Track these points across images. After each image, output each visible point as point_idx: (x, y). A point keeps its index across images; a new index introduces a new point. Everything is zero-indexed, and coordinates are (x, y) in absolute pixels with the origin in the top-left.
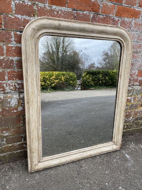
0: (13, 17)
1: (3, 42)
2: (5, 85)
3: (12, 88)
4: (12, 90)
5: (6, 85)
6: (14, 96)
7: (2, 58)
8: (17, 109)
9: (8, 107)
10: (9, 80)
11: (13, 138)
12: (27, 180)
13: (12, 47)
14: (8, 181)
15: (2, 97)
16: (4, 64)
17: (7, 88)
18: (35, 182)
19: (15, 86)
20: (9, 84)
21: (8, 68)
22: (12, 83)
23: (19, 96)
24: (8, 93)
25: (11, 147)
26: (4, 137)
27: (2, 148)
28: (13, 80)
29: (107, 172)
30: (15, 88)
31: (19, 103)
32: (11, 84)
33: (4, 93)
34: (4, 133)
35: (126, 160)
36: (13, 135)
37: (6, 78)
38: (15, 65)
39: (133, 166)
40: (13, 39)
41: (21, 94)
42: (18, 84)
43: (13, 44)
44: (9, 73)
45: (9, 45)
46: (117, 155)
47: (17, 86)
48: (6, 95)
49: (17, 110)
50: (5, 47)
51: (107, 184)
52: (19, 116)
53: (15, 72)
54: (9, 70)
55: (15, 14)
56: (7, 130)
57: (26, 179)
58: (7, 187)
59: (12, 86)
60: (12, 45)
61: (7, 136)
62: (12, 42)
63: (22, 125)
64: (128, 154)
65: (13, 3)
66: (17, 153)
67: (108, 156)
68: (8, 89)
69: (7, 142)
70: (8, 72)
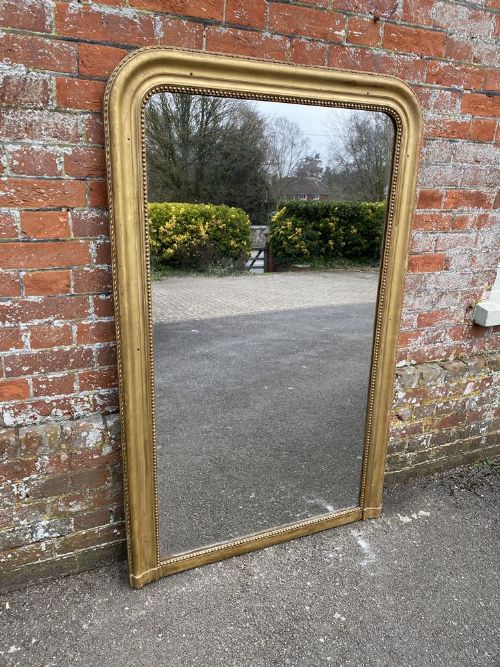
0: (92, 271)
1: (72, 317)
2: (72, 402)
3: (88, 406)
4: (87, 410)
5: (76, 402)
6: (95, 425)
7: (68, 348)
8: (99, 451)
9: (81, 450)
10: (81, 390)
11: (91, 516)
12: (127, 608)
13: (90, 325)
14: (84, 614)
15: (68, 429)
16: (72, 360)
17: (77, 408)
18: (144, 612)
19: (94, 400)
20: (82, 399)
21: (82, 366)
22: (88, 396)
23: (105, 423)
24: (78, 418)
25: (85, 536)
26: (71, 514)
27: (65, 540)
28: (90, 389)
29: (309, 583)
30: (95, 404)
31: (104, 440)
32: (86, 399)
33: (72, 419)
34: (71, 507)
35: (359, 554)
36: (91, 508)
37: (76, 387)
38: (94, 360)
39: (372, 567)
40: (91, 310)
41: (107, 417)
42: (102, 397)
43: (91, 319)
44: (81, 377)
45: (84, 322)
46: (337, 544)
47: (99, 401)
48: (75, 423)
49: (100, 454)
50: (75, 328)
51: (307, 608)
52: (105, 467)
53: (94, 373)
54: (81, 371)
55: (96, 264)
56: (78, 498)
57: (123, 608)
58: (85, 626)
59: (88, 402)
60: (90, 322)
61: (76, 513)
62: (90, 315)
63: (110, 485)
64: (364, 538)
65: (92, 245)
66: (98, 549)
67: (315, 547)
68: (79, 410)
69: (78, 527)
70: (79, 375)
